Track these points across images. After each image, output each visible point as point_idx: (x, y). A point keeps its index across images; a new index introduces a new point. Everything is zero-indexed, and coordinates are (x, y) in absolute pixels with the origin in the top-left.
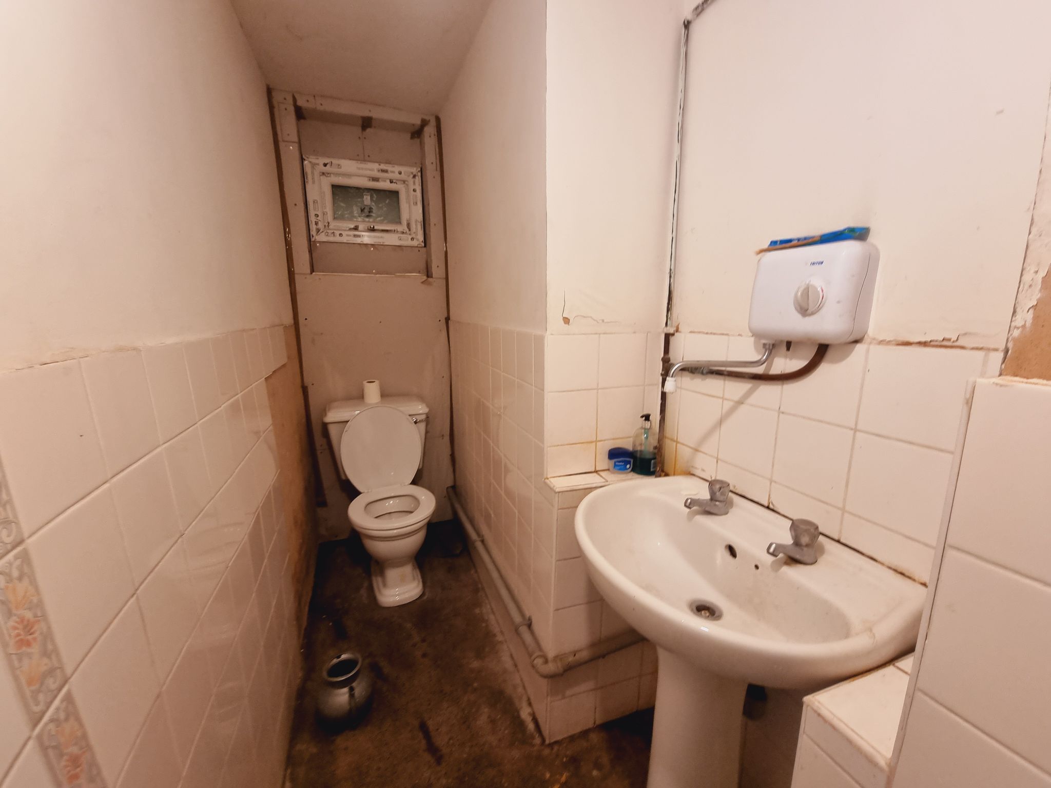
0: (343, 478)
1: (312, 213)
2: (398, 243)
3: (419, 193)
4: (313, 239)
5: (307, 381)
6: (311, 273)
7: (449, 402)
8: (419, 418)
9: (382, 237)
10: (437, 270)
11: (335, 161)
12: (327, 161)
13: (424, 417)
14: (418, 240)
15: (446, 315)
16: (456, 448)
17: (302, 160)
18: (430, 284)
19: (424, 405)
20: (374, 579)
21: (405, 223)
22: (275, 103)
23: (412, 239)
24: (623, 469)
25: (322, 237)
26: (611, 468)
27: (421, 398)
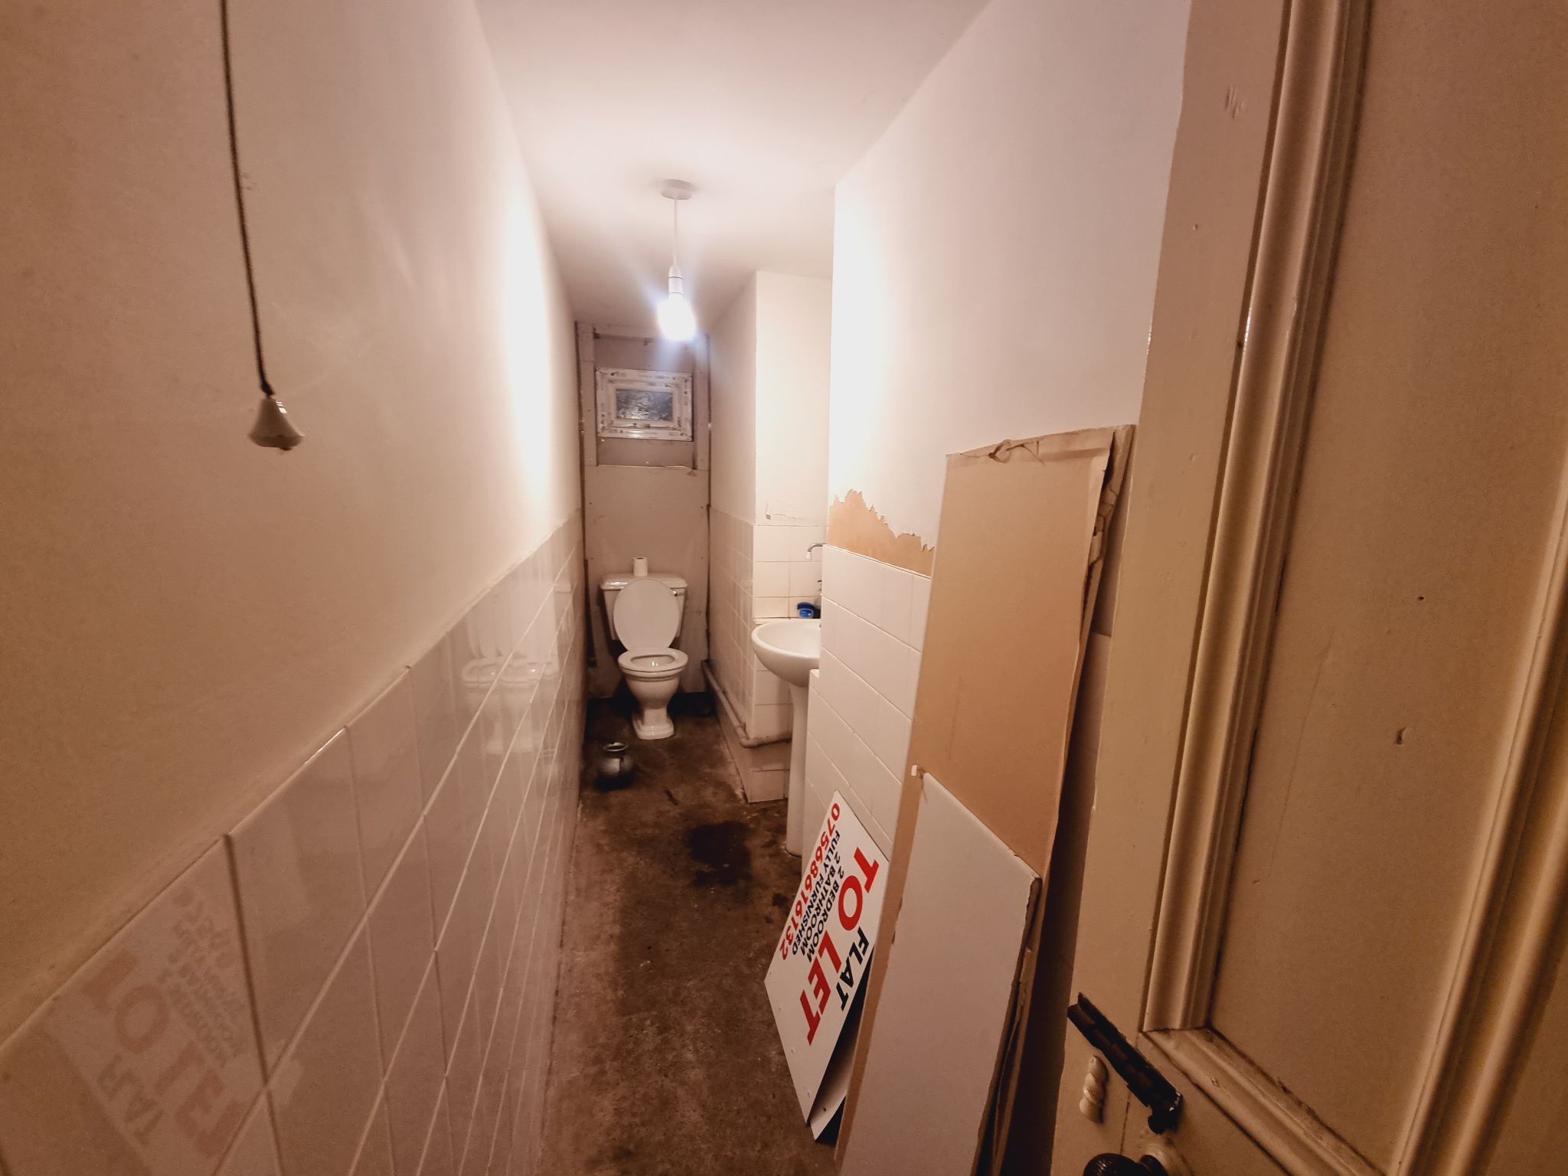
0: (613, 638)
1: (600, 413)
2: (670, 438)
3: (689, 395)
4: (599, 435)
5: (588, 556)
6: (597, 466)
7: (707, 581)
8: (680, 591)
9: (655, 433)
10: (702, 464)
11: (621, 371)
12: (614, 371)
13: (682, 591)
14: (686, 435)
15: (707, 503)
16: (711, 623)
17: (595, 370)
18: (695, 475)
19: (684, 581)
20: (634, 722)
21: (676, 419)
22: (580, 333)
23: (682, 434)
24: (806, 616)
25: (606, 434)
26: (799, 616)
27: (681, 576)
